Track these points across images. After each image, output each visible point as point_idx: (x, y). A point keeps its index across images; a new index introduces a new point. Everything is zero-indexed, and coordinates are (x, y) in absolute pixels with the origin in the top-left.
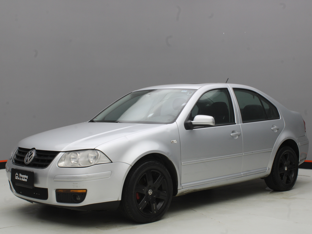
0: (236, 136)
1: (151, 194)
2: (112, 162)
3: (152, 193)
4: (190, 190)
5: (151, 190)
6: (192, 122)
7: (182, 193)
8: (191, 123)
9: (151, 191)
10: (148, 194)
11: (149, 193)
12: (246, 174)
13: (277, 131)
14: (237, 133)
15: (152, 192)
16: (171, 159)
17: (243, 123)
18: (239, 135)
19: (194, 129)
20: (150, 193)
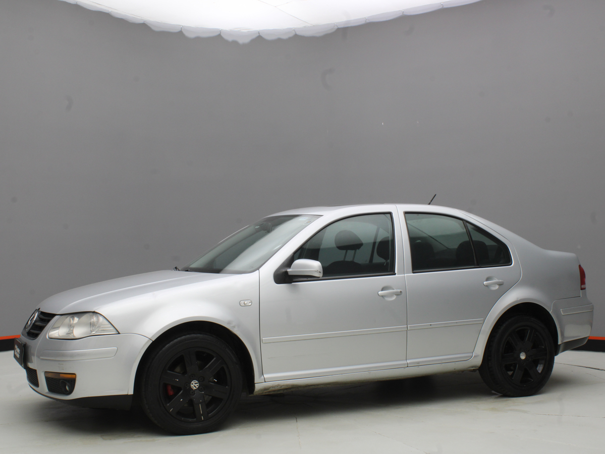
0: (391, 295)
1: (195, 388)
2: (119, 333)
3: (197, 387)
4: (283, 385)
5: (197, 382)
6: (288, 270)
7: (265, 389)
8: (286, 272)
9: (195, 383)
10: (191, 389)
11: (192, 385)
12: (418, 363)
13: (499, 288)
14: (395, 290)
15: (198, 384)
16: (236, 331)
17: (413, 273)
18: (398, 294)
19: (293, 283)
20: (194, 386)
